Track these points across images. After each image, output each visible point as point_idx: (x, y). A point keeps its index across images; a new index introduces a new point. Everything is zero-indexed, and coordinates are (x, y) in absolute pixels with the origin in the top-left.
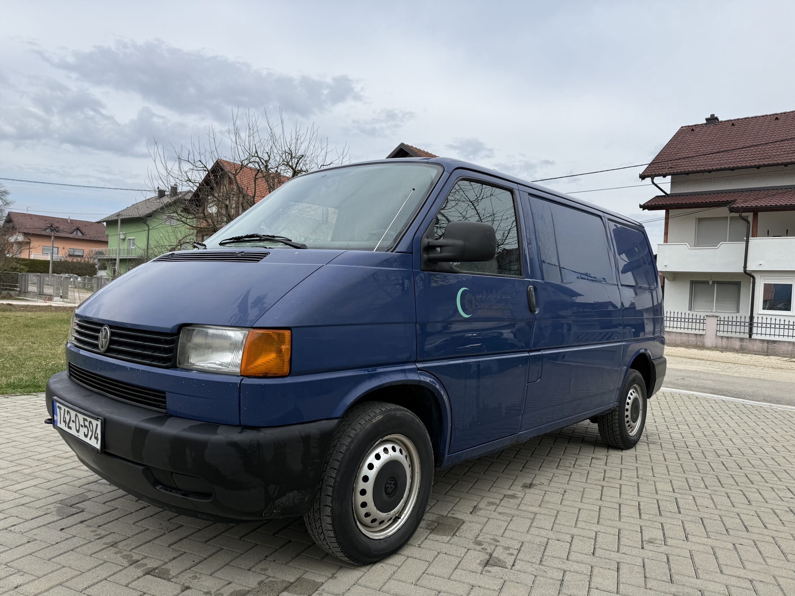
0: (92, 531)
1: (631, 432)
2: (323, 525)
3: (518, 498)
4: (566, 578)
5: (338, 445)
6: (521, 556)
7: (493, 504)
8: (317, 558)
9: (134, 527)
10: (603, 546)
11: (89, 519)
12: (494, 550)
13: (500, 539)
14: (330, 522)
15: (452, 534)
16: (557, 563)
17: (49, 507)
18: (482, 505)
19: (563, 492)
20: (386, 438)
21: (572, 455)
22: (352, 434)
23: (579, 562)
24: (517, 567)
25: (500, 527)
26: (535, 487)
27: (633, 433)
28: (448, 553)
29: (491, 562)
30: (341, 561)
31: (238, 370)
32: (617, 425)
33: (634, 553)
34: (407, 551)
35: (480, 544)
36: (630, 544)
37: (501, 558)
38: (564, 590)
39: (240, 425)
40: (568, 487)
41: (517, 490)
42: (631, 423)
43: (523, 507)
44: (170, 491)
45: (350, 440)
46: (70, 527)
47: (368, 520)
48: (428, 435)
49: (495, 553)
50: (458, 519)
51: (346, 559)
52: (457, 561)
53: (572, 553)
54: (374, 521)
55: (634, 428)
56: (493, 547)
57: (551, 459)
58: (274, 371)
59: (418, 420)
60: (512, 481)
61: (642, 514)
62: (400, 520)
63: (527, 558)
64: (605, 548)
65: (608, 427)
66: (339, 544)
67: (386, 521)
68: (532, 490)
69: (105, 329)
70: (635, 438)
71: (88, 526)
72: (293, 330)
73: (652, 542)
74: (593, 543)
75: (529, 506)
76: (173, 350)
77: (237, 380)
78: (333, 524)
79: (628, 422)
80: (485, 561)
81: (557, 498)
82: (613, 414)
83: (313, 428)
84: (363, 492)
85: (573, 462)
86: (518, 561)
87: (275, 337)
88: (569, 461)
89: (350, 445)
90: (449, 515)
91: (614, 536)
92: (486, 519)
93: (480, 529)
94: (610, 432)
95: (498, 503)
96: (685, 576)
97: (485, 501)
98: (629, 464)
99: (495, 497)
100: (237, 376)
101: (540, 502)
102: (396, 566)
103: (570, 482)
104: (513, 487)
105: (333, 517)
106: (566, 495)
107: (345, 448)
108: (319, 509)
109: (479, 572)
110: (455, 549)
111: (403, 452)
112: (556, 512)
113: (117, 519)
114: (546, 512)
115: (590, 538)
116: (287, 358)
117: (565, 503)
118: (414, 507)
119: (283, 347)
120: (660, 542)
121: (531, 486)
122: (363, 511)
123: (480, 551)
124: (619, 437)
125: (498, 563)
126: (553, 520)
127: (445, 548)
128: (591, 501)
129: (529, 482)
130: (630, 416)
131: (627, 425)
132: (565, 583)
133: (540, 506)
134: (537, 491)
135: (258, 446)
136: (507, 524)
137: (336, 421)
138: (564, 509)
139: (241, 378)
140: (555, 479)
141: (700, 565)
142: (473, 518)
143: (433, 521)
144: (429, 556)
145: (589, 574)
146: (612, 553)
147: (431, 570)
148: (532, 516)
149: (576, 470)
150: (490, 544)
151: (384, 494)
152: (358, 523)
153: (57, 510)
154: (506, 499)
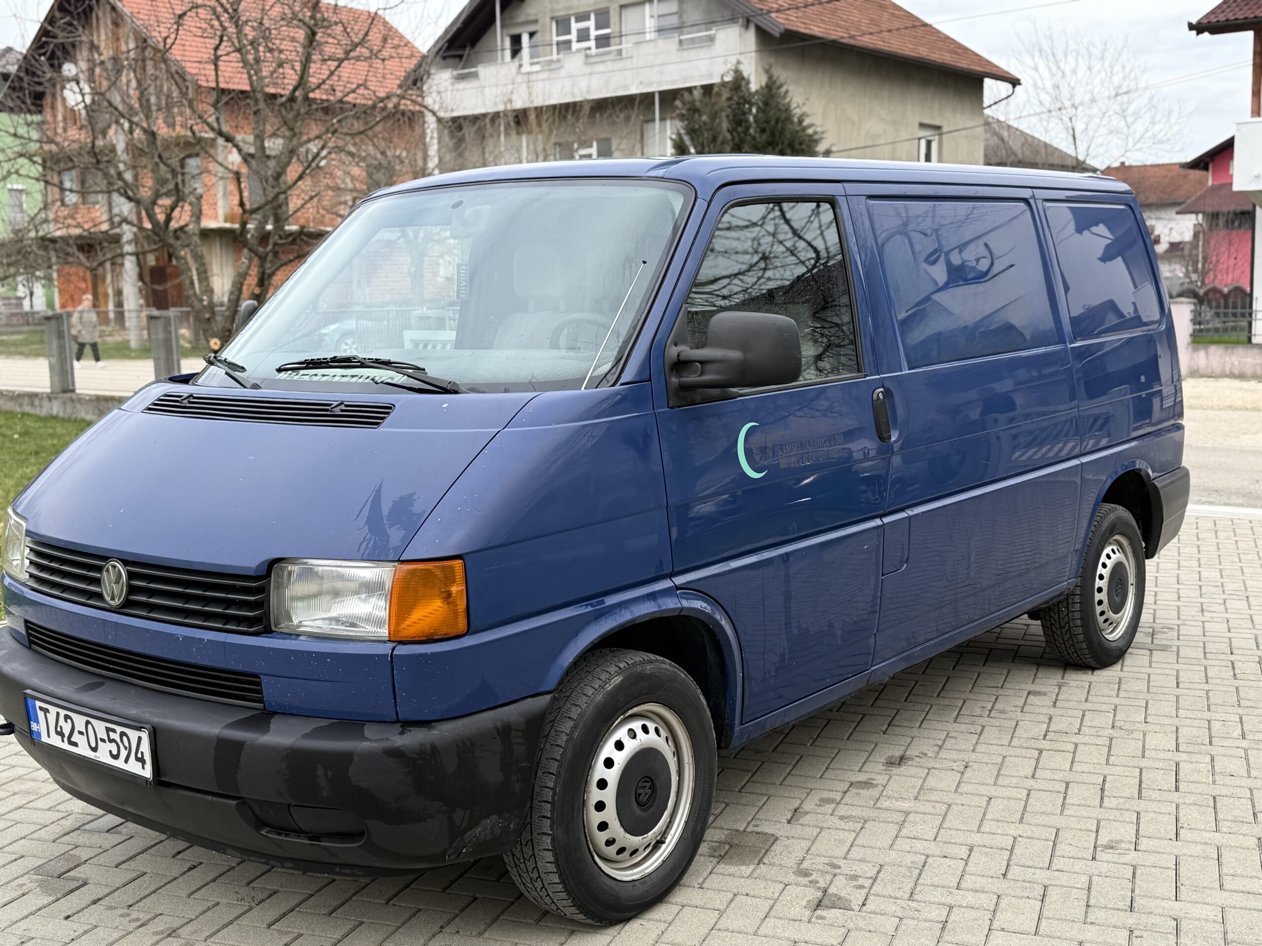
0: (122, 916)
1: (1112, 632)
2: (540, 864)
3: (877, 785)
4: (953, 917)
5: (553, 733)
6: (877, 888)
7: (832, 801)
8: (530, 921)
9: (191, 901)
10: (1023, 861)
11: (106, 896)
12: (831, 882)
13: (841, 863)
14: (552, 859)
15: (757, 861)
16: (938, 896)
17: (19, 881)
18: (808, 806)
19: (962, 768)
20: (630, 712)
21: (989, 690)
22: (574, 713)
23: (977, 891)
24: (870, 907)
25: (841, 842)
26: (910, 763)
27: (1114, 635)
28: (752, 893)
29: (825, 902)
30: (573, 922)
31: (384, 632)
32: (1079, 622)
33: (1076, 868)
34: (680, 896)
35: (806, 874)
36: (1072, 854)
37: (843, 894)
38: (947, 937)
39: (398, 721)
40: (973, 756)
41: (875, 771)
42: (1110, 614)
43: (885, 803)
44: (286, 835)
45: (571, 724)
46: (78, 912)
47: (612, 851)
48: (702, 697)
49: (832, 887)
50: (766, 834)
51: (581, 917)
52: (768, 904)
53: (967, 877)
54: (621, 851)
55: (1118, 624)
56: (828, 878)
57: (947, 702)
58: (444, 631)
59: (683, 674)
60: (867, 754)
61: (1106, 799)
62: (664, 846)
63: (889, 890)
64: (1028, 864)
65: (1061, 627)
66: (569, 893)
67: (641, 849)
68: (903, 769)
69: (114, 567)
70: (1120, 644)
71: (111, 908)
72: (465, 557)
73: (1112, 848)
74: (1006, 858)
75: (897, 799)
76: (262, 604)
77: (386, 649)
78: (556, 862)
79: (1102, 613)
80: (816, 902)
81: (949, 780)
82: (1070, 601)
83: (512, 713)
84: (600, 806)
85: (989, 706)
86: (871, 897)
87: (438, 573)
88: (981, 704)
89: (572, 731)
90: (749, 829)
91: (1046, 843)
92: (815, 831)
93: (806, 848)
94: (1066, 638)
95: (838, 799)
96: (1156, 898)
97: (815, 797)
98: (1102, 700)
99: (833, 787)
100: (385, 642)
101: (916, 791)
102: (665, 922)
103: (979, 746)
104: (868, 767)
105: (555, 851)
106: (968, 774)
107: (565, 738)
108: (532, 840)
109: (806, 919)
110: (762, 886)
111: (662, 731)
112: (944, 807)
113: (154, 892)
114: (928, 808)
115: (1002, 849)
116: (462, 605)
117: (964, 788)
118: (686, 823)
119: (454, 589)
120: (1127, 846)
121: (902, 760)
122: (602, 837)
123: (806, 886)
124: (1084, 645)
125: (838, 903)
126: (938, 823)
127: (746, 886)
128: (1015, 780)
129: (898, 754)
130: (1106, 601)
131: (1101, 619)
132: (949, 926)
133: (916, 798)
134: (913, 771)
135: (432, 752)
136: (854, 835)
137: (548, 697)
138: (960, 799)
139: (393, 645)
140: (948, 744)
141: (1188, 878)
142: (795, 830)
143: (720, 842)
144: (719, 901)
145: (992, 908)
146: (1038, 871)
147: (724, 923)
148: (900, 817)
149: (993, 721)
150: (824, 873)
151: (635, 806)
152: (596, 858)
153: (39, 886)
154: (853, 790)
